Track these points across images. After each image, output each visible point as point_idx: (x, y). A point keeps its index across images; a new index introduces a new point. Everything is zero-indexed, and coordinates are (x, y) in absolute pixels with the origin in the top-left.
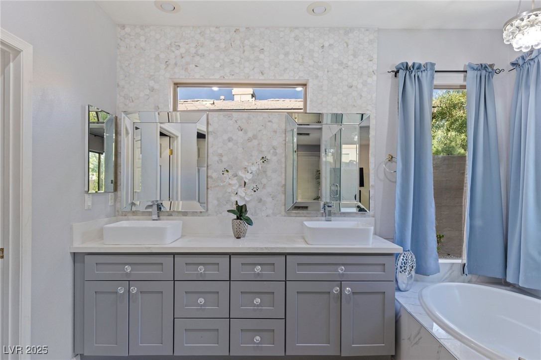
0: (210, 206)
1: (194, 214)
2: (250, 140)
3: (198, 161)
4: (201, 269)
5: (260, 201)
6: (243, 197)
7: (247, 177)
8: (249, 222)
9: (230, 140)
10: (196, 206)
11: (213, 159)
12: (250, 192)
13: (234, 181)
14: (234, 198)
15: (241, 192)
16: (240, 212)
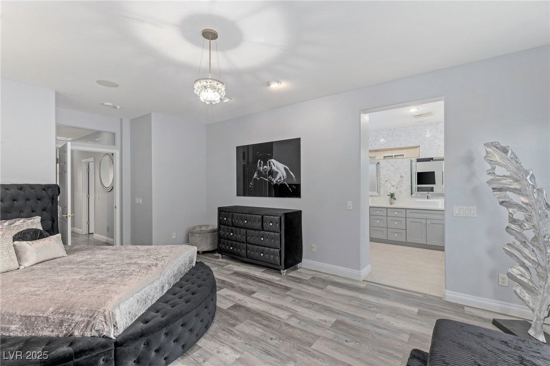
0: (381, 194)
1: (375, 196)
2: (396, 169)
3: (377, 174)
4: (378, 212)
5: (400, 192)
6: (393, 190)
7: (394, 183)
8: (395, 199)
9: (388, 170)
10: (376, 193)
11: (382, 177)
12: (395, 189)
13: (389, 185)
14: (389, 191)
15: (392, 189)
16: (392, 196)
